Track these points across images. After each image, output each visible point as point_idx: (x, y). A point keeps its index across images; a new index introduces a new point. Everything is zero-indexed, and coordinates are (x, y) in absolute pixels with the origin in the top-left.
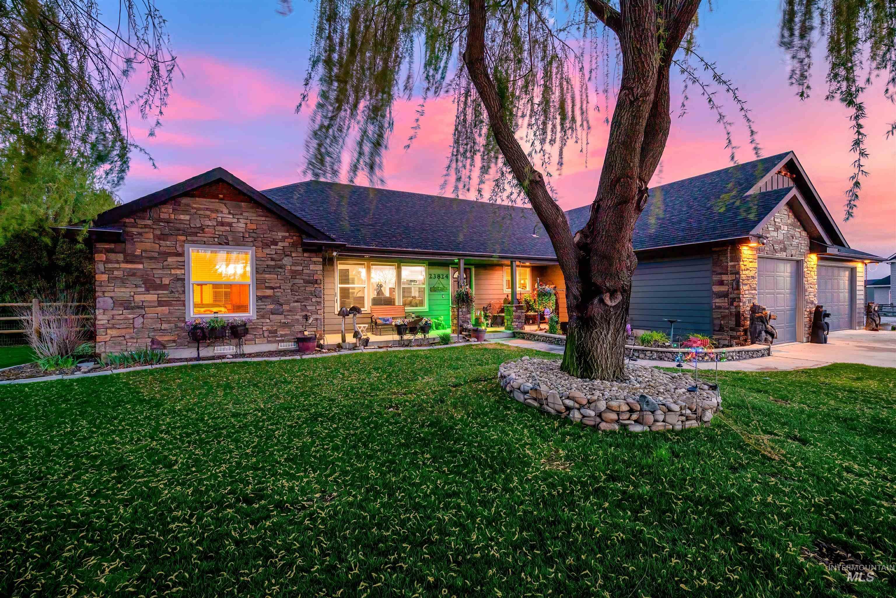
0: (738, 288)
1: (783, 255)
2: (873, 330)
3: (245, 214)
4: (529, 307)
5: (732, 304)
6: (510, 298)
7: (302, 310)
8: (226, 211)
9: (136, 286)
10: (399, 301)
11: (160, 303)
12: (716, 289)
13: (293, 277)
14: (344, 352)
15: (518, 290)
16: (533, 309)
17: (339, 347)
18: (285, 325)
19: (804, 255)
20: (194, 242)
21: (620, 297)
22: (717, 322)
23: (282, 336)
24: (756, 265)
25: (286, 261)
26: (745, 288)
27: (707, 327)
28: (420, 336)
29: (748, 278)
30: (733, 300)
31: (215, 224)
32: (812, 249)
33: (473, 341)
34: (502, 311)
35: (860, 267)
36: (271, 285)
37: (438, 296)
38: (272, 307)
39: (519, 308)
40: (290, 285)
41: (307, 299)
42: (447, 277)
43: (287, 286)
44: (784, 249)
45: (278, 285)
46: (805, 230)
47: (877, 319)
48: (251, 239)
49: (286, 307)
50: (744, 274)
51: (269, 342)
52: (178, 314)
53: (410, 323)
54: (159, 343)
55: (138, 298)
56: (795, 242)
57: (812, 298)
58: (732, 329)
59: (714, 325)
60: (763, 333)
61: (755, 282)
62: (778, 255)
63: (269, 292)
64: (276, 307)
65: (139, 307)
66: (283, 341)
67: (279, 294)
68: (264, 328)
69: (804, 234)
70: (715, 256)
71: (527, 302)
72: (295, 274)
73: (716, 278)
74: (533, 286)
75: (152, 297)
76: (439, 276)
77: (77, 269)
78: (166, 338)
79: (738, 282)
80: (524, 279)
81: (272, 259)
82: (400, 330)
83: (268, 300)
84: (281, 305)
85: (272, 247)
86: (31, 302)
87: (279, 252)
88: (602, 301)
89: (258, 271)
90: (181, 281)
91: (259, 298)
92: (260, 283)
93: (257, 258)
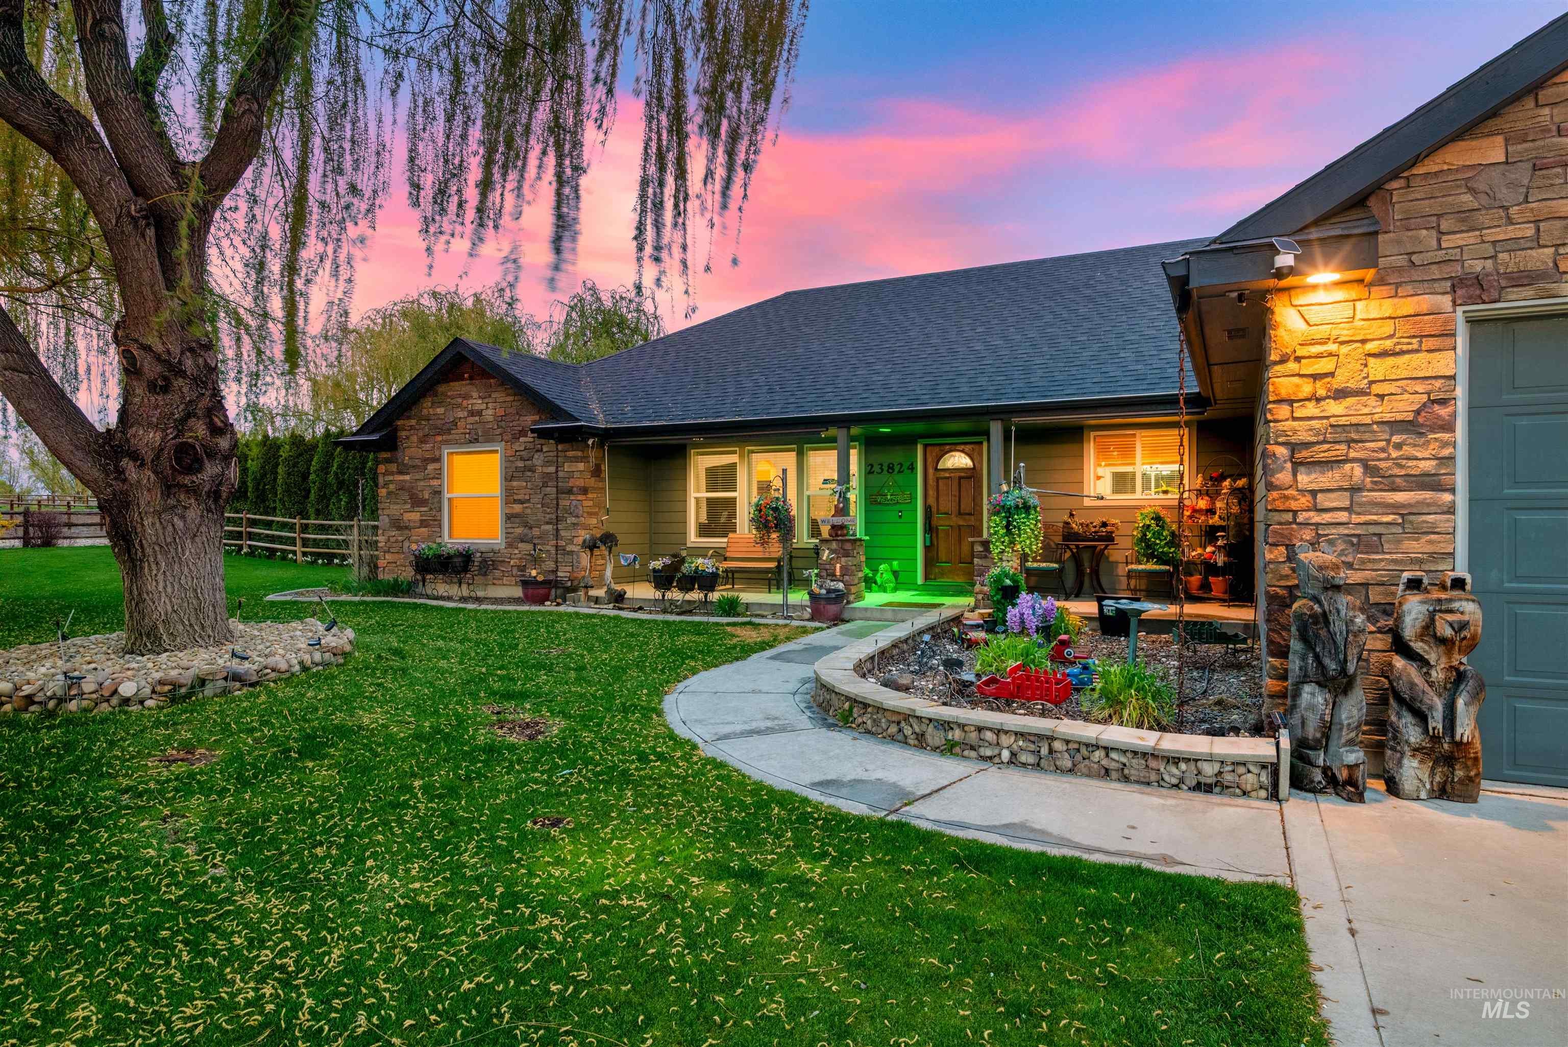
3: (493, 395)
8: (475, 395)
9: (405, 502)
11: (422, 523)
13: (545, 485)
20: (447, 442)
25: (538, 459)
31: (466, 414)
36: (519, 497)
37: (886, 513)
38: (520, 530)
40: (540, 496)
41: (560, 519)
43: (536, 499)
45: (527, 497)
48: (499, 431)
49: (535, 531)
63: (518, 508)
64: (526, 531)
67: (529, 511)
68: (512, 563)
72: (547, 479)
75: (415, 516)
81: (522, 459)
83: (517, 520)
84: (531, 528)
85: (522, 439)
87: (529, 446)
89: (507, 477)
90: (438, 494)
91: (508, 518)
92: (509, 495)
93: (506, 458)
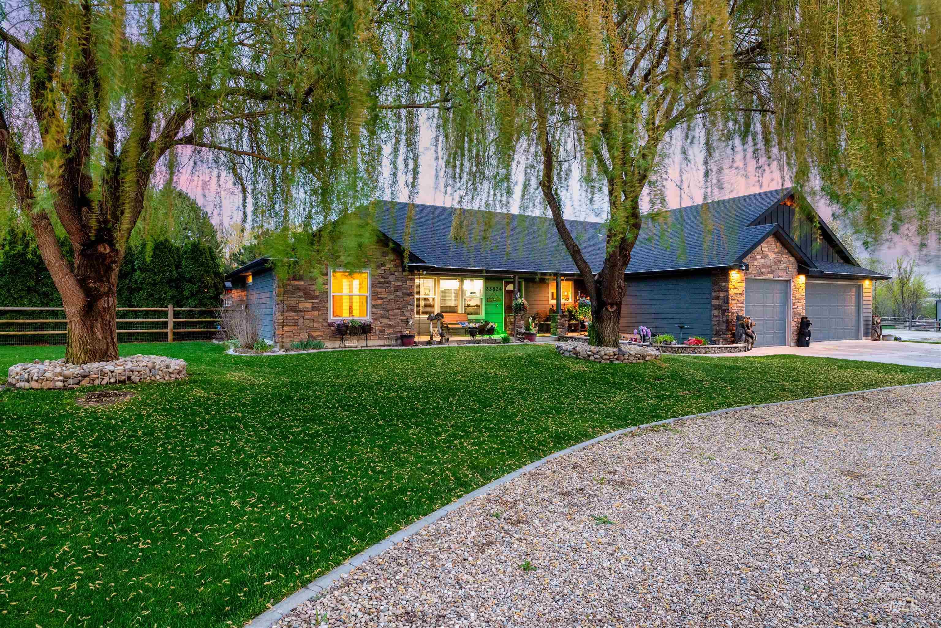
0: (728, 303)
1: (771, 277)
2: (876, 340)
4: (572, 316)
5: (723, 314)
6: (555, 308)
7: (402, 315)
9: (300, 297)
10: (461, 310)
11: (313, 309)
12: (715, 302)
13: (396, 291)
14: (434, 346)
15: (563, 301)
16: (575, 318)
17: (429, 343)
18: (390, 326)
19: (792, 276)
20: (333, 266)
21: (615, 307)
22: (715, 328)
23: (388, 334)
24: (744, 285)
25: (391, 278)
26: (733, 302)
27: (708, 332)
28: (486, 337)
29: (736, 295)
30: (725, 311)
32: (801, 271)
33: (526, 341)
34: (548, 319)
35: (867, 284)
36: (381, 296)
37: (493, 305)
38: (381, 312)
39: (563, 316)
41: (404, 307)
42: (501, 289)
43: (392, 297)
44: (772, 272)
45: (386, 296)
46: (793, 255)
47: (879, 331)
49: (391, 313)
50: (732, 292)
51: (379, 339)
52: (324, 316)
53: (480, 327)
54: (312, 336)
55: (301, 305)
56: (782, 266)
57: (800, 310)
58: (723, 333)
59: (712, 330)
60: (744, 336)
61: (744, 297)
62: (765, 277)
63: (380, 301)
64: (384, 312)
65: (301, 311)
66: (388, 338)
67: (386, 303)
68: (377, 328)
69: (792, 259)
70: (714, 278)
71: (569, 312)
72: (397, 288)
73: (714, 294)
74: (575, 297)
75: (308, 305)
76: (494, 289)
77: (200, 280)
78: (317, 334)
79: (728, 298)
80: (567, 291)
81: (382, 277)
82: (472, 332)
83: (379, 307)
84: (388, 311)
85: (382, 268)
86: (166, 307)
87: (386, 271)
88: (607, 309)
89: (373, 286)
90: (326, 293)
91: (374, 306)
92: (374, 295)
93: (373, 277)
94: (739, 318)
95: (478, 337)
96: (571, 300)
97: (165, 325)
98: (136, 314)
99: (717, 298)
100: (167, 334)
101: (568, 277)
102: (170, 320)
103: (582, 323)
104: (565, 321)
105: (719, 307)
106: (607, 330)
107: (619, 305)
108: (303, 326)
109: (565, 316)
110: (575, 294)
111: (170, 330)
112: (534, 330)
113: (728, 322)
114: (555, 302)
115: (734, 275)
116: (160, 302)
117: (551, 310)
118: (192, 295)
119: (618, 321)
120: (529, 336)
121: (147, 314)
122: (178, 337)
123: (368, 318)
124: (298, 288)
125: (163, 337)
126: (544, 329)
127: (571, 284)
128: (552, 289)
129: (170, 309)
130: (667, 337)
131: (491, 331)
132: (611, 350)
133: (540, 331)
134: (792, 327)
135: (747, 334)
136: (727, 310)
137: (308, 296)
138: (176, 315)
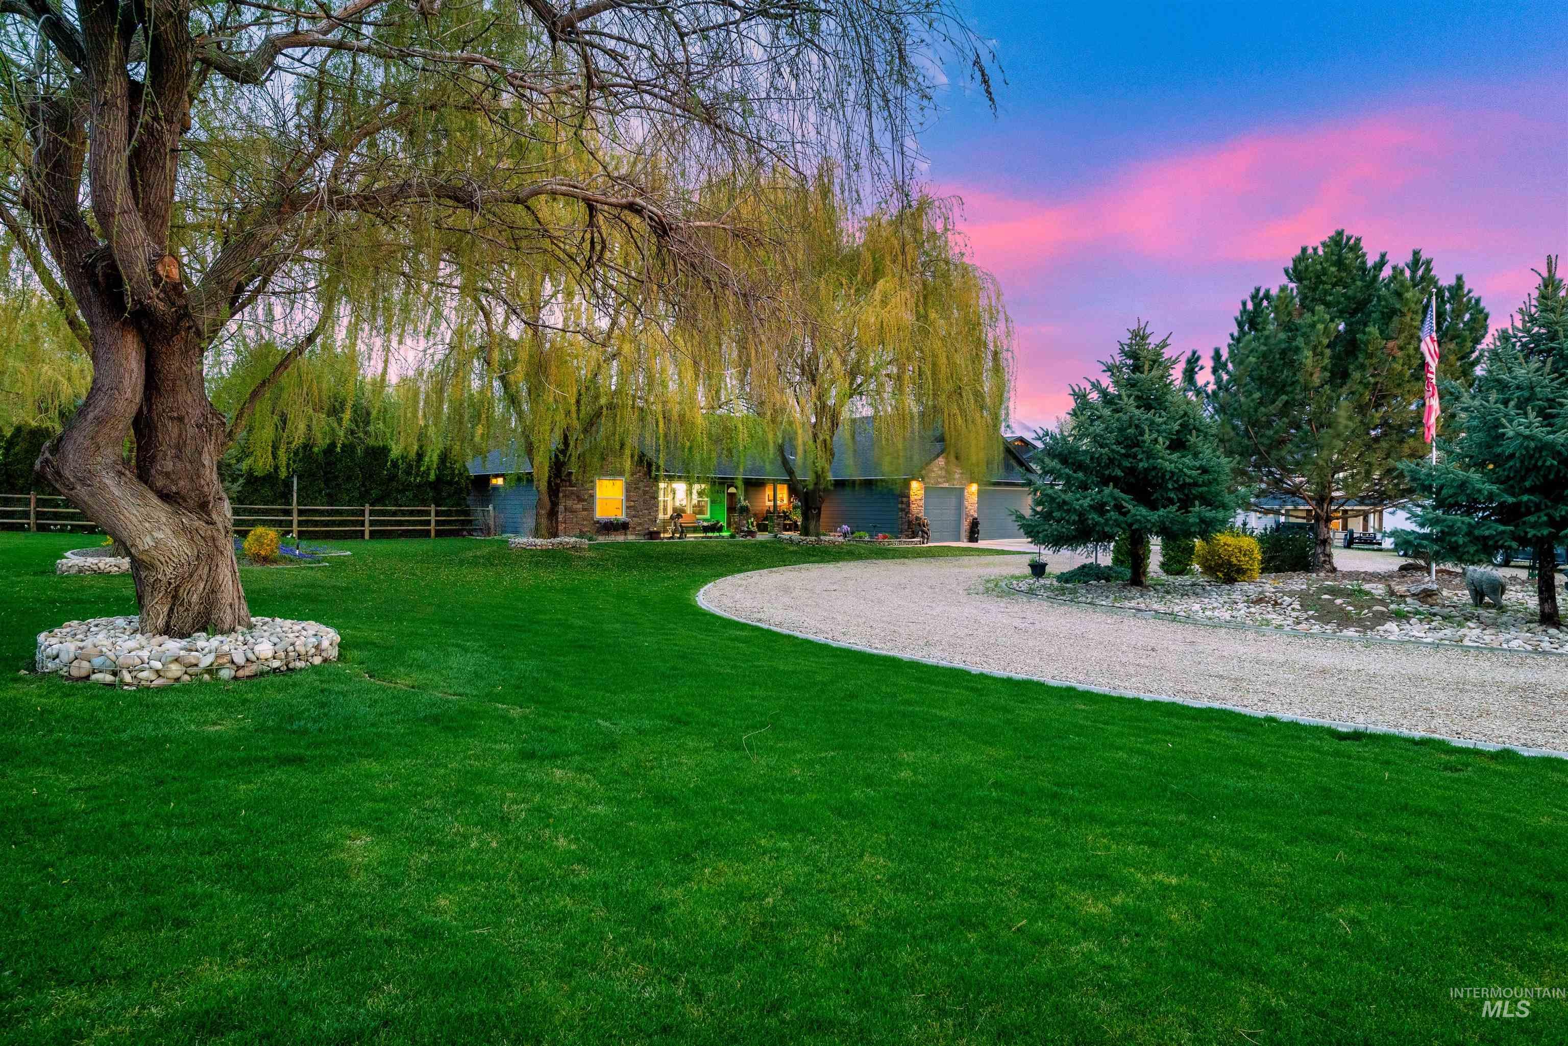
0: (909, 507)
1: (946, 485)
6: (772, 509)
7: (650, 515)
9: (574, 500)
11: (584, 510)
12: (899, 506)
13: (645, 494)
15: (779, 502)
16: (789, 519)
18: (641, 524)
19: (965, 484)
20: (598, 475)
22: (899, 526)
23: (640, 530)
24: (923, 492)
25: (641, 484)
26: (913, 506)
27: (892, 528)
28: (716, 534)
29: (916, 500)
32: (973, 480)
34: (766, 519)
36: (634, 499)
37: (717, 507)
41: (650, 508)
43: (641, 500)
44: (948, 482)
45: (638, 499)
48: (624, 472)
50: (912, 498)
51: (634, 534)
52: (592, 515)
53: (709, 525)
54: (583, 532)
55: (576, 507)
56: (957, 477)
57: (972, 512)
59: (897, 528)
60: (921, 533)
61: (922, 502)
62: (941, 485)
64: (637, 512)
65: (576, 511)
66: (640, 534)
67: (638, 504)
71: (784, 512)
72: (645, 492)
73: (900, 499)
74: (789, 500)
75: (580, 506)
76: (718, 492)
78: (586, 530)
79: (909, 503)
80: (783, 495)
81: (633, 484)
82: (706, 529)
83: (632, 508)
85: (634, 476)
86: (430, 506)
87: (637, 479)
88: (812, 511)
89: (627, 491)
90: (592, 496)
91: (628, 507)
92: (628, 499)
93: (627, 483)
94: (917, 518)
95: (710, 534)
96: (786, 501)
97: (428, 523)
98: (403, 513)
99: (902, 503)
100: (429, 531)
101: (784, 482)
102: (433, 518)
103: (795, 522)
104: (781, 521)
105: (902, 510)
106: (812, 527)
107: (820, 509)
108: (577, 523)
109: (779, 517)
110: (790, 496)
111: (432, 527)
112: (755, 529)
113: (910, 522)
114: (772, 503)
115: (915, 485)
116: (424, 502)
117: (768, 511)
118: (449, 496)
119: (818, 520)
120: (751, 533)
121: (412, 513)
122: (439, 534)
123: (622, 516)
124: (572, 493)
125: (427, 534)
126: (763, 528)
127: (786, 486)
128: (769, 492)
129: (433, 508)
130: (862, 533)
131: (720, 529)
132: (813, 538)
133: (760, 530)
134: (965, 525)
135: (923, 531)
136: (908, 513)
137: (580, 499)
138: (437, 514)
